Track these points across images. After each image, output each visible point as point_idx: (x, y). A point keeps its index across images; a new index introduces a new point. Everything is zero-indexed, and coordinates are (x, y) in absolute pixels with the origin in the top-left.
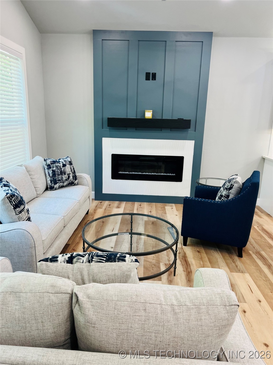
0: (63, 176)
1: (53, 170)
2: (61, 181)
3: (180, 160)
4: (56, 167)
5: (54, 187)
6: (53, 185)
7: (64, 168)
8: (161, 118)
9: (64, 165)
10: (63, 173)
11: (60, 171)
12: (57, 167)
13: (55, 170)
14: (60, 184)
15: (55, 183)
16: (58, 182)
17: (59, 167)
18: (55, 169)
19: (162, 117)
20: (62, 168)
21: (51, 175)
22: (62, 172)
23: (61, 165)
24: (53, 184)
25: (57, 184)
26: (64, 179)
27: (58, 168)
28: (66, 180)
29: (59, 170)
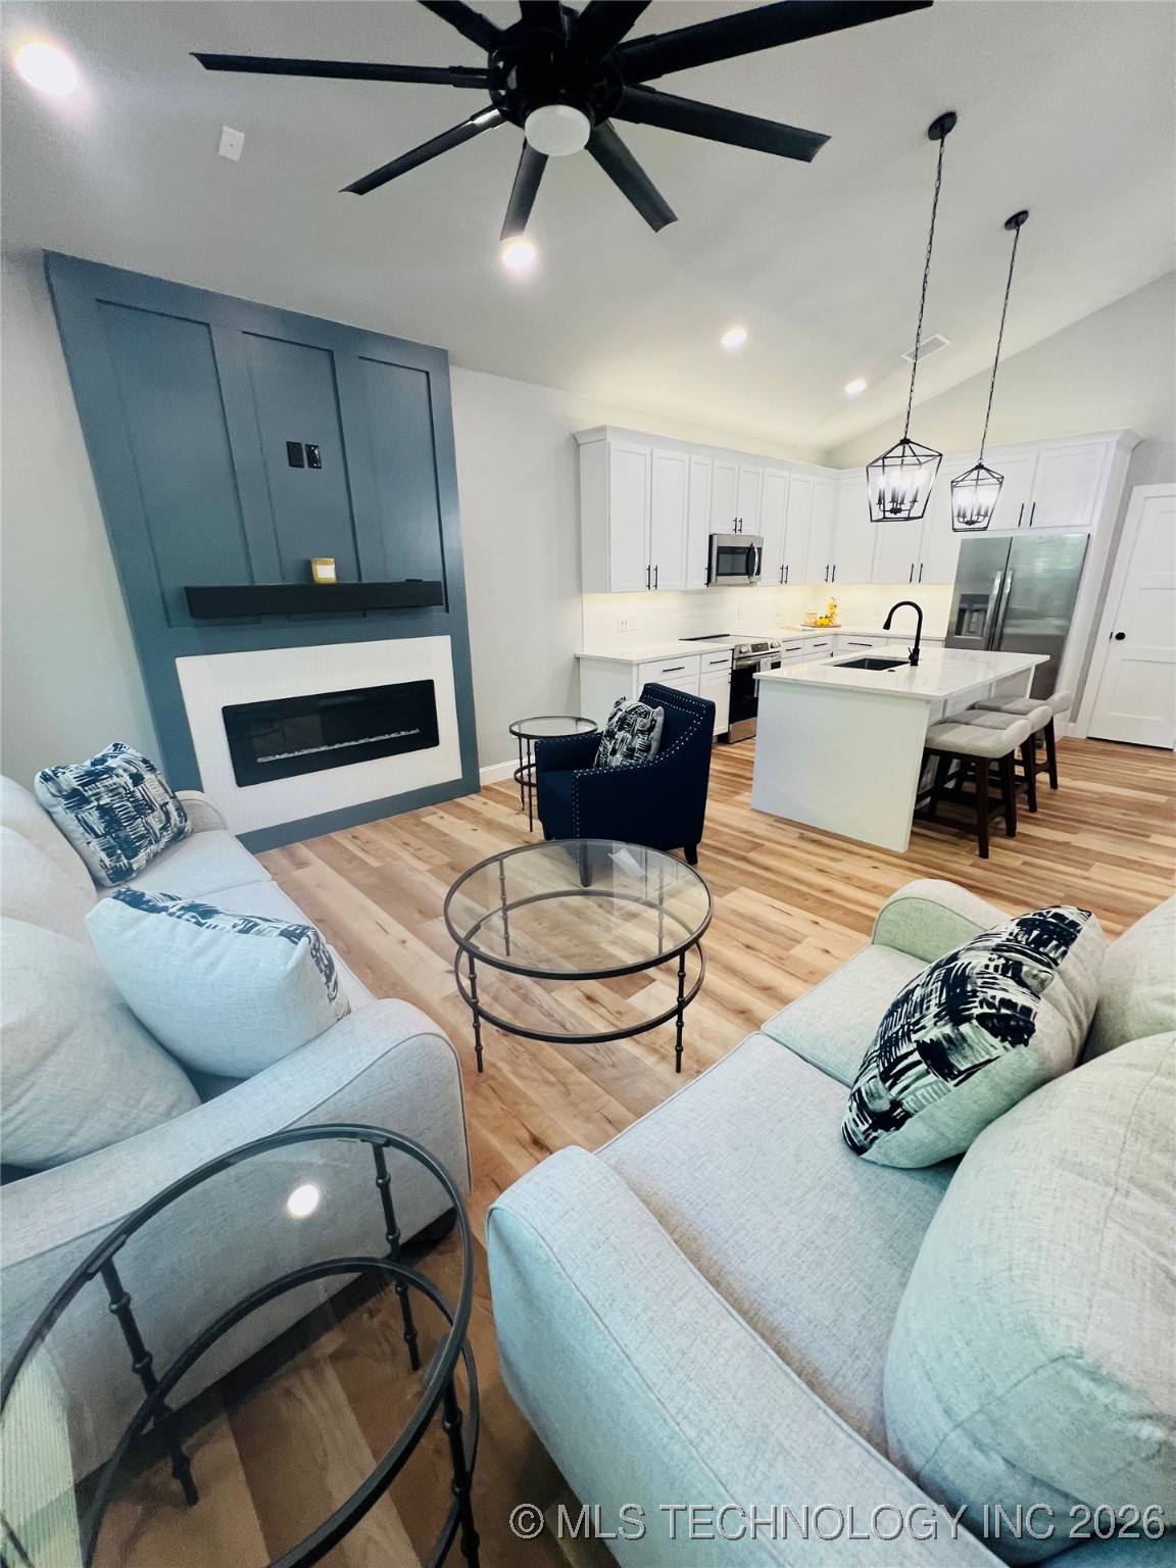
0: (150, 819)
1: (99, 808)
2: (149, 836)
3: (424, 691)
4: (111, 791)
5: (130, 870)
6: (125, 861)
7: (139, 787)
8: (355, 582)
9: (137, 779)
10: (143, 807)
11: (131, 802)
12: (115, 789)
13: (107, 804)
14: (148, 850)
15: (133, 853)
16: (140, 847)
17: (121, 790)
18: (109, 800)
19: (360, 579)
20: (132, 789)
21: (100, 828)
22: (142, 805)
23: (126, 779)
24: (123, 857)
25: (140, 855)
26: (157, 826)
27: (120, 793)
28: (164, 828)
29: (128, 800)
